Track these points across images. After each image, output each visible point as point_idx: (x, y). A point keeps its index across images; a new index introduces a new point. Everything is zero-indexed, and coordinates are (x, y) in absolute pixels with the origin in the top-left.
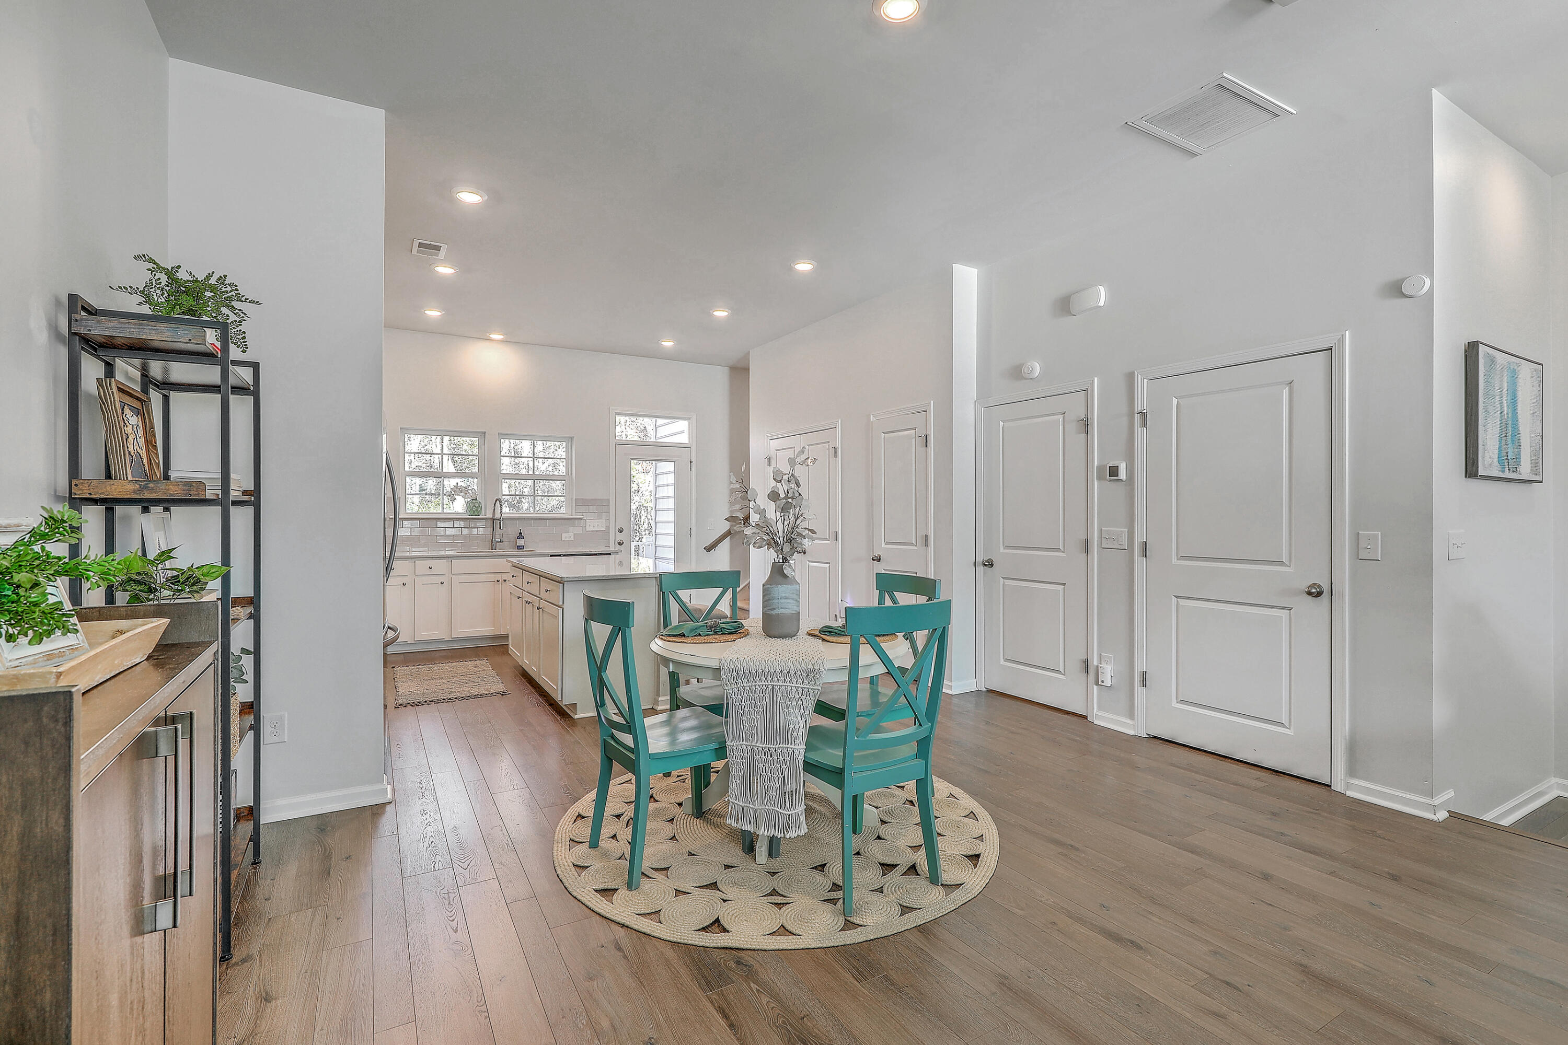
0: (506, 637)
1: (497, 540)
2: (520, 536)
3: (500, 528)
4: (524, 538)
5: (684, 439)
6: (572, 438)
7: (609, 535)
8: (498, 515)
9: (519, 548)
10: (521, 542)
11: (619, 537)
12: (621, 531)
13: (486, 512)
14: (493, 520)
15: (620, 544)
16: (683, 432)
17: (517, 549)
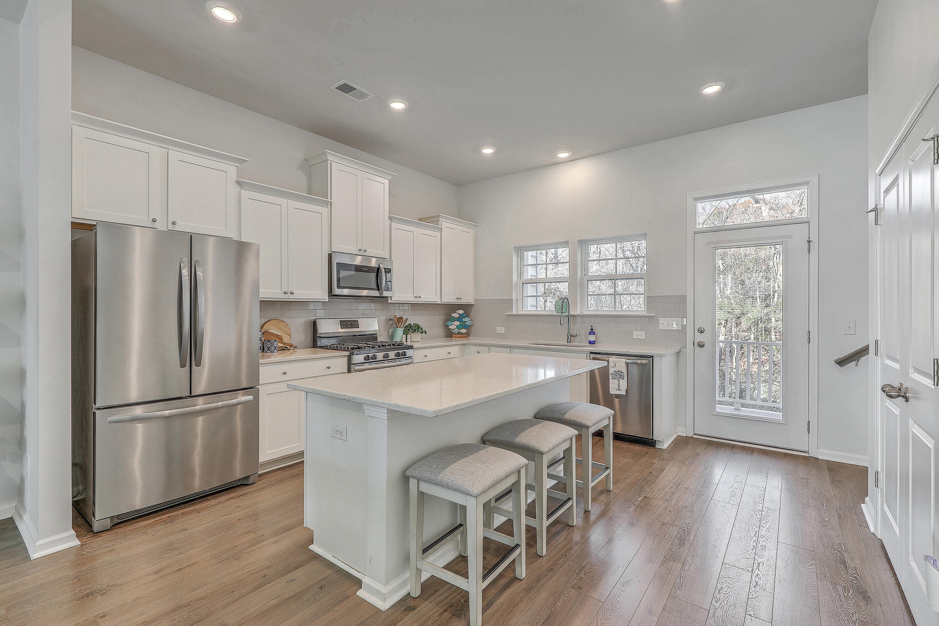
1: (573, 335)
7: (686, 335)
9: (590, 342)
10: (591, 338)
11: (699, 338)
12: (701, 331)
15: (701, 345)
17: (589, 344)
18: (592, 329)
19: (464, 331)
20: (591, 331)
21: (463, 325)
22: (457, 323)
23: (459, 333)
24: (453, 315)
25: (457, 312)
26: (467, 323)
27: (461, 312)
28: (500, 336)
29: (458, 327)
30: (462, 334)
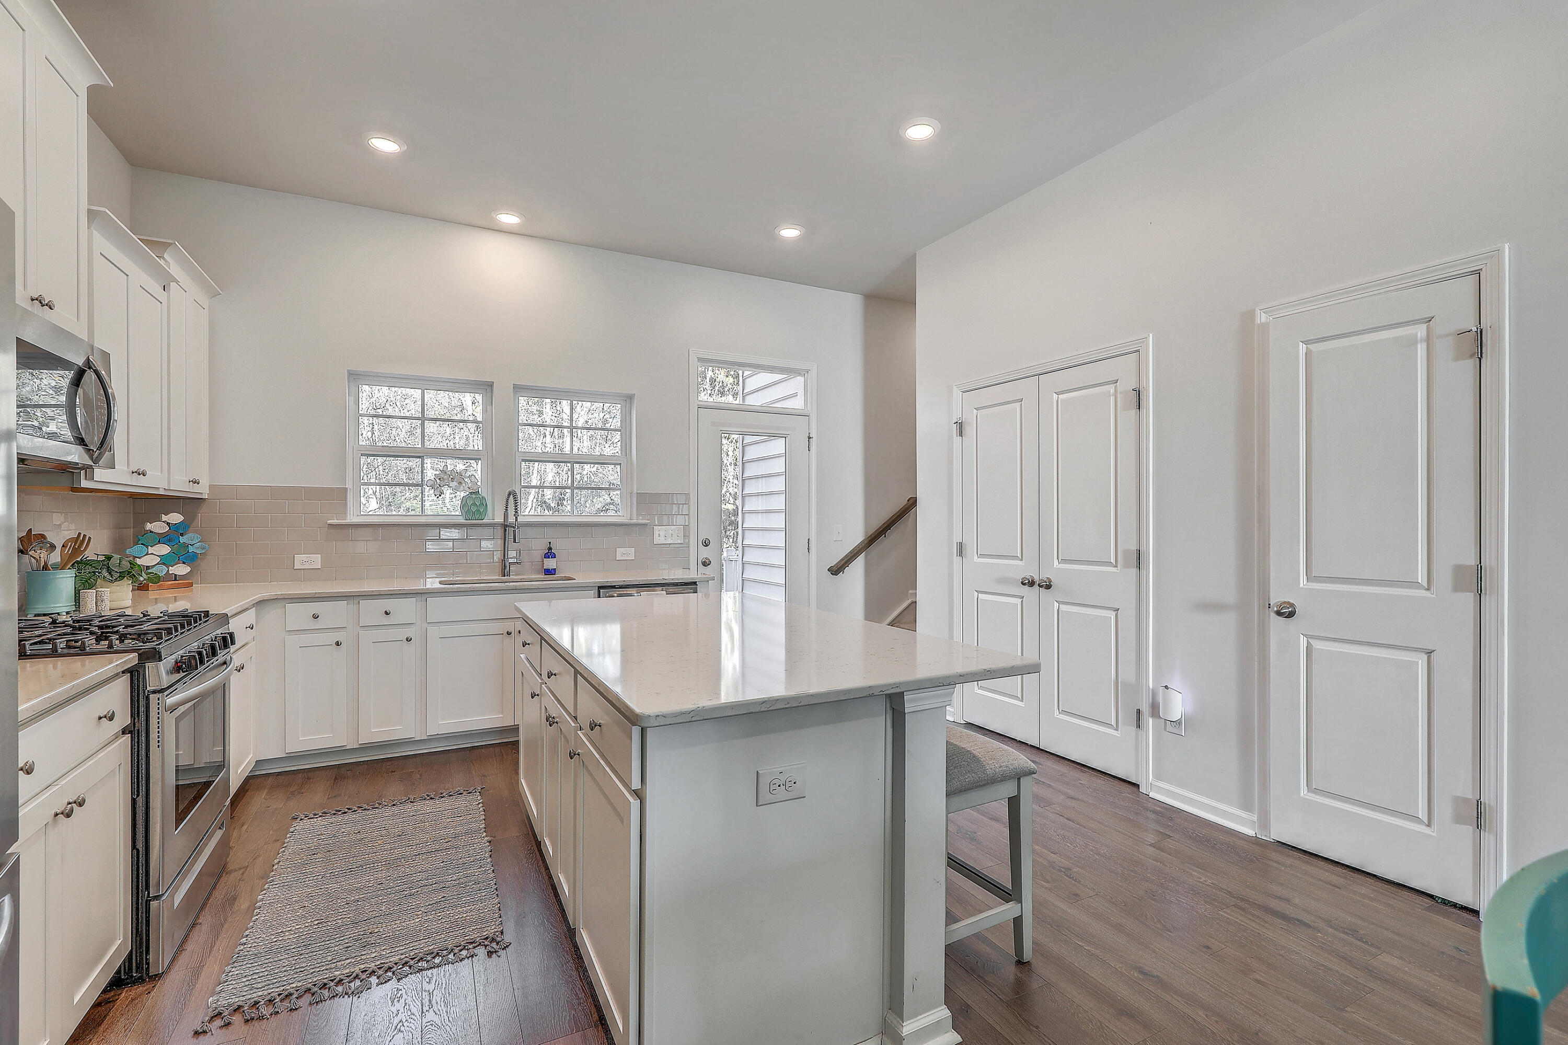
0: (515, 729)
1: (511, 561)
2: (550, 554)
3: (515, 541)
4: (555, 558)
5: (797, 404)
6: (630, 398)
7: (689, 551)
8: (511, 519)
9: (549, 572)
10: (550, 564)
11: (705, 553)
12: (706, 544)
13: (493, 515)
14: (505, 526)
15: (706, 564)
16: (795, 395)
17: (545, 574)
18: (550, 549)
19: (181, 570)
20: (548, 552)
21: (183, 555)
22: (164, 549)
23: (168, 577)
24: (149, 526)
25: (164, 518)
26: (191, 549)
27: (176, 518)
28: (309, 574)
29: (165, 561)
30: (175, 580)
